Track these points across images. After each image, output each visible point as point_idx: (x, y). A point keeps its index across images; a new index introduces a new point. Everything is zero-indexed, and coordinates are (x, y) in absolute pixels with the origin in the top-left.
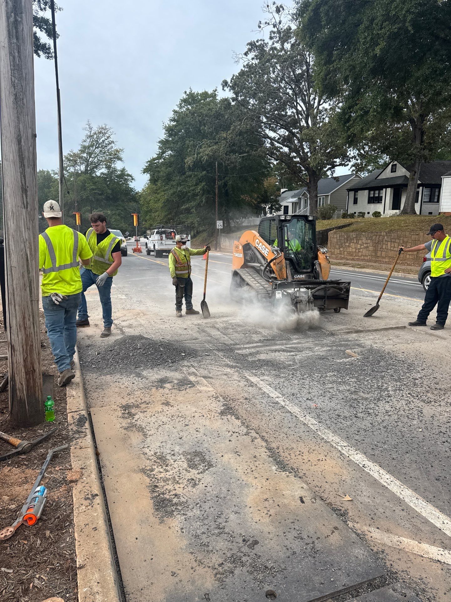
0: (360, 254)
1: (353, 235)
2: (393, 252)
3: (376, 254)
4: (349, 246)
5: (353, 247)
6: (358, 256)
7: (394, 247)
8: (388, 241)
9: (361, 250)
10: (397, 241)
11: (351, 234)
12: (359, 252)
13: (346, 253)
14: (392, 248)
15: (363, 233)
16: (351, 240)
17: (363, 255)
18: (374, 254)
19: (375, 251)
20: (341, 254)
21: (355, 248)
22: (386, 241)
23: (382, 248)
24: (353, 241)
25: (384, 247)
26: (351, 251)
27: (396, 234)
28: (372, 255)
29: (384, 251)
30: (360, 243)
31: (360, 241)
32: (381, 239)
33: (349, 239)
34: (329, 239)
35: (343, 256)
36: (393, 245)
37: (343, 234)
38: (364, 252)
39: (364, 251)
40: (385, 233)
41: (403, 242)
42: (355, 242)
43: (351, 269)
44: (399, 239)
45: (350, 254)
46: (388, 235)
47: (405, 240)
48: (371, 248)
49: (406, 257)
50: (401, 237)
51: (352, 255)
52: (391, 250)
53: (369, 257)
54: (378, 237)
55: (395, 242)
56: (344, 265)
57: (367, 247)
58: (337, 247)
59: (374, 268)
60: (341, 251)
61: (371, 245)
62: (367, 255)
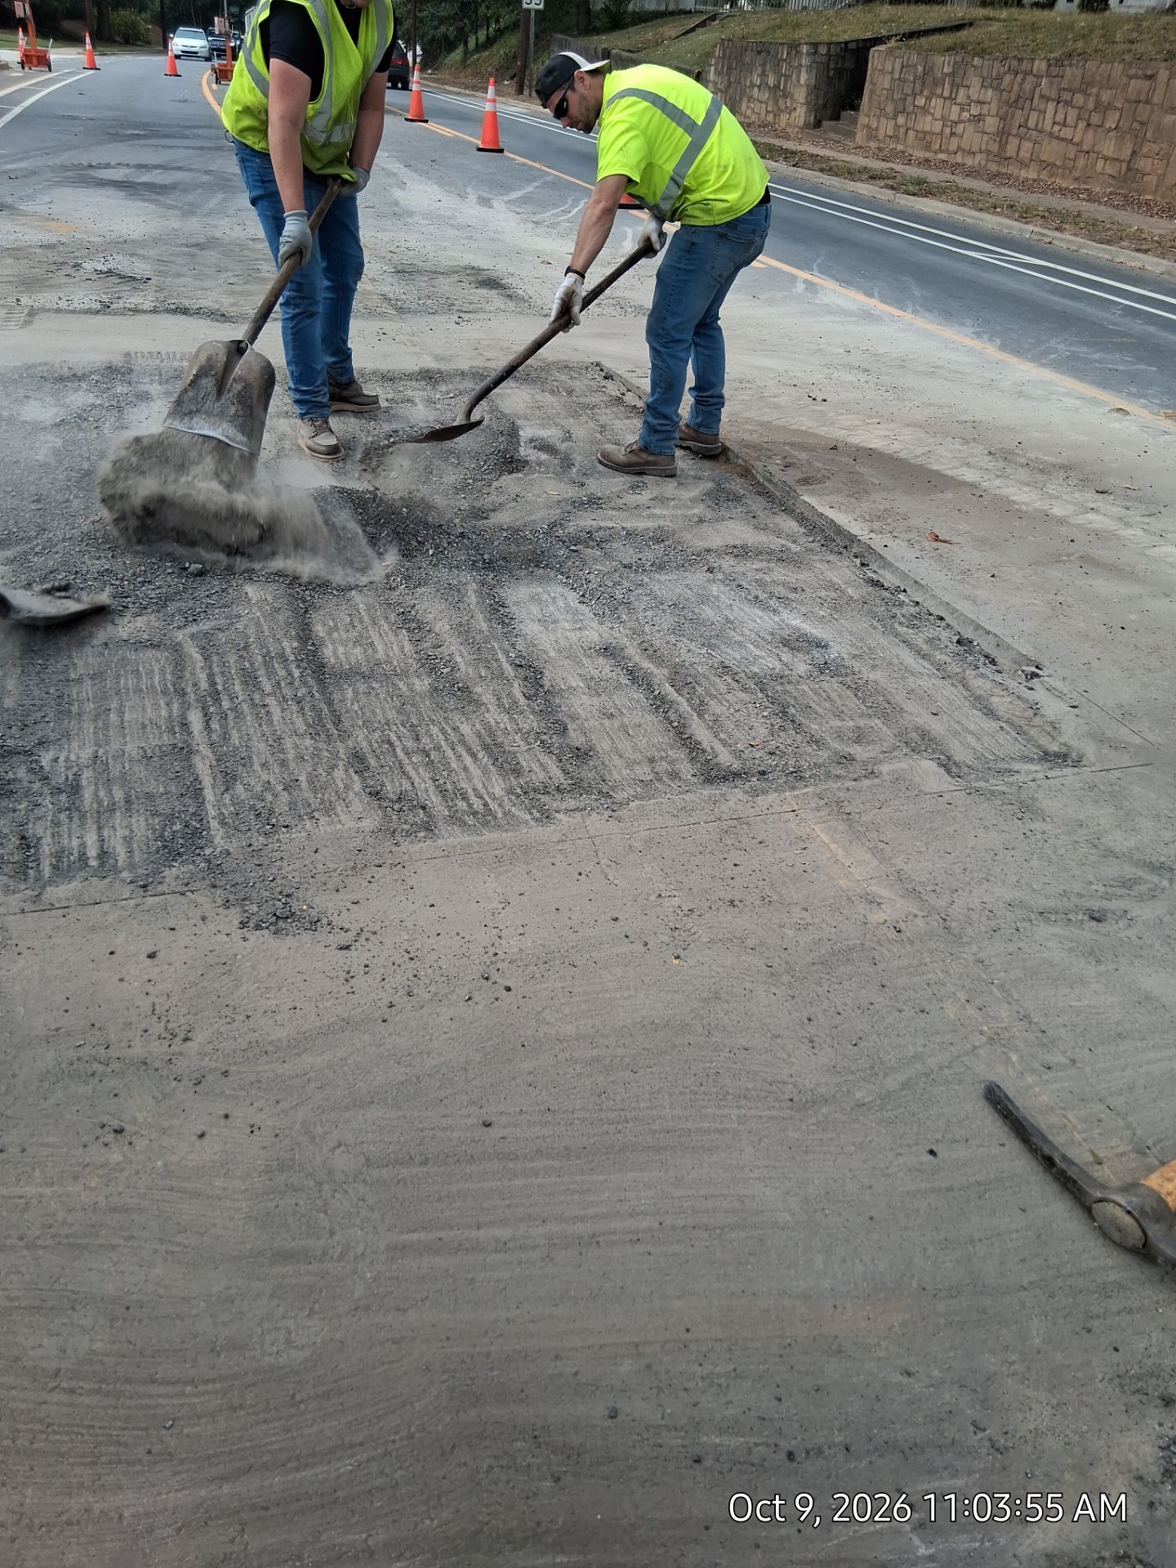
0: (955, 141)
1: (944, 64)
2: (1055, 142)
3: (1003, 146)
4: (925, 110)
5: (938, 115)
6: (947, 151)
7: (1064, 124)
8: (1048, 99)
9: (961, 127)
10: (1079, 99)
11: (939, 60)
12: (952, 134)
13: (911, 134)
14: (1056, 128)
15: (977, 61)
16: (935, 83)
17: (964, 151)
18: (995, 148)
19: (1003, 135)
20: (895, 137)
21: (943, 118)
22: (1042, 97)
23: (1024, 125)
24: (939, 91)
25: (1032, 123)
26: (927, 128)
27: (1079, 72)
28: (989, 152)
29: (1029, 140)
30: (959, 100)
31: (962, 91)
32: (1027, 87)
33: (927, 80)
34: (868, 78)
35: (900, 147)
36: (1060, 117)
37: (915, 58)
38: (970, 137)
39: (970, 128)
40: (1044, 66)
41: (1098, 104)
42: (946, 94)
44: (1084, 92)
45: (924, 138)
46: (1055, 71)
47: (1106, 96)
48: (991, 123)
49: (1094, 165)
50: (1091, 84)
51: (928, 148)
52: (1051, 134)
53: (978, 157)
54: (1019, 78)
55: (1068, 103)
57: (978, 118)
58: (890, 109)
60: (897, 127)
61: (993, 112)
62: (975, 149)
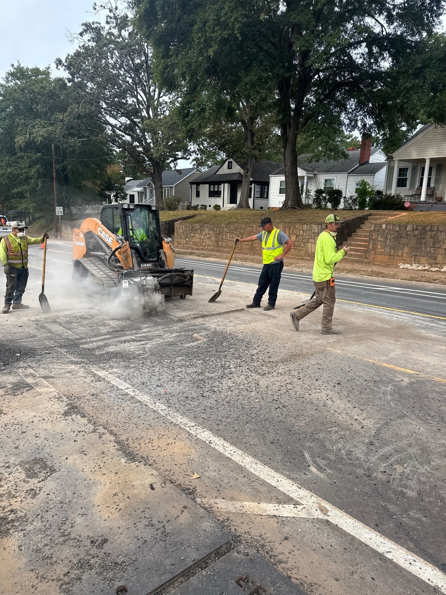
0: (204, 244)
1: (197, 226)
2: (231, 242)
3: (218, 244)
4: (194, 237)
5: (198, 237)
6: (202, 246)
7: (233, 238)
8: (228, 233)
9: (205, 240)
10: (235, 232)
11: (195, 225)
12: (203, 242)
13: (191, 242)
14: (231, 239)
15: (206, 225)
16: (195, 230)
17: (207, 245)
18: (216, 244)
19: (217, 241)
20: (187, 244)
21: (199, 238)
22: (225, 232)
23: (222, 238)
24: (197, 232)
25: (224, 237)
26: (196, 241)
27: (234, 226)
28: (214, 245)
29: (224, 242)
30: (203, 234)
31: (203, 232)
32: (221, 230)
33: (193, 230)
34: (175, 230)
35: (189, 246)
36: (231, 236)
37: (188, 225)
38: (208, 242)
39: (208, 240)
40: (224, 225)
41: (240, 233)
42: (199, 233)
43: (197, 258)
44: (236, 231)
45: (195, 244)
46: (227, 226)
47: (242, 231)
48: (213, 239)
49: (243, 247)
50: (238, 229)
51: (197, 245)
52: (230, 240)
53: (212, 247)
54: (218, 228)
55: (233, 233)
56: (190, 254)
57: (210, 238)
58: (183, 237)
59: (217, 257)
60: (186, 241)
61: (213, 236)
62: (210, 245)
